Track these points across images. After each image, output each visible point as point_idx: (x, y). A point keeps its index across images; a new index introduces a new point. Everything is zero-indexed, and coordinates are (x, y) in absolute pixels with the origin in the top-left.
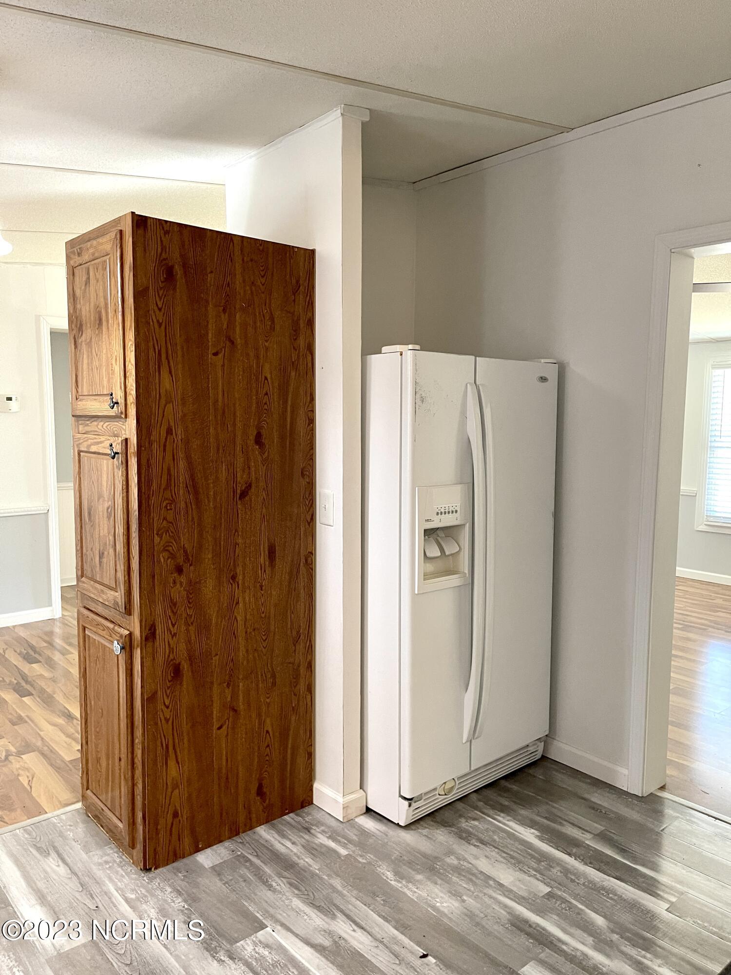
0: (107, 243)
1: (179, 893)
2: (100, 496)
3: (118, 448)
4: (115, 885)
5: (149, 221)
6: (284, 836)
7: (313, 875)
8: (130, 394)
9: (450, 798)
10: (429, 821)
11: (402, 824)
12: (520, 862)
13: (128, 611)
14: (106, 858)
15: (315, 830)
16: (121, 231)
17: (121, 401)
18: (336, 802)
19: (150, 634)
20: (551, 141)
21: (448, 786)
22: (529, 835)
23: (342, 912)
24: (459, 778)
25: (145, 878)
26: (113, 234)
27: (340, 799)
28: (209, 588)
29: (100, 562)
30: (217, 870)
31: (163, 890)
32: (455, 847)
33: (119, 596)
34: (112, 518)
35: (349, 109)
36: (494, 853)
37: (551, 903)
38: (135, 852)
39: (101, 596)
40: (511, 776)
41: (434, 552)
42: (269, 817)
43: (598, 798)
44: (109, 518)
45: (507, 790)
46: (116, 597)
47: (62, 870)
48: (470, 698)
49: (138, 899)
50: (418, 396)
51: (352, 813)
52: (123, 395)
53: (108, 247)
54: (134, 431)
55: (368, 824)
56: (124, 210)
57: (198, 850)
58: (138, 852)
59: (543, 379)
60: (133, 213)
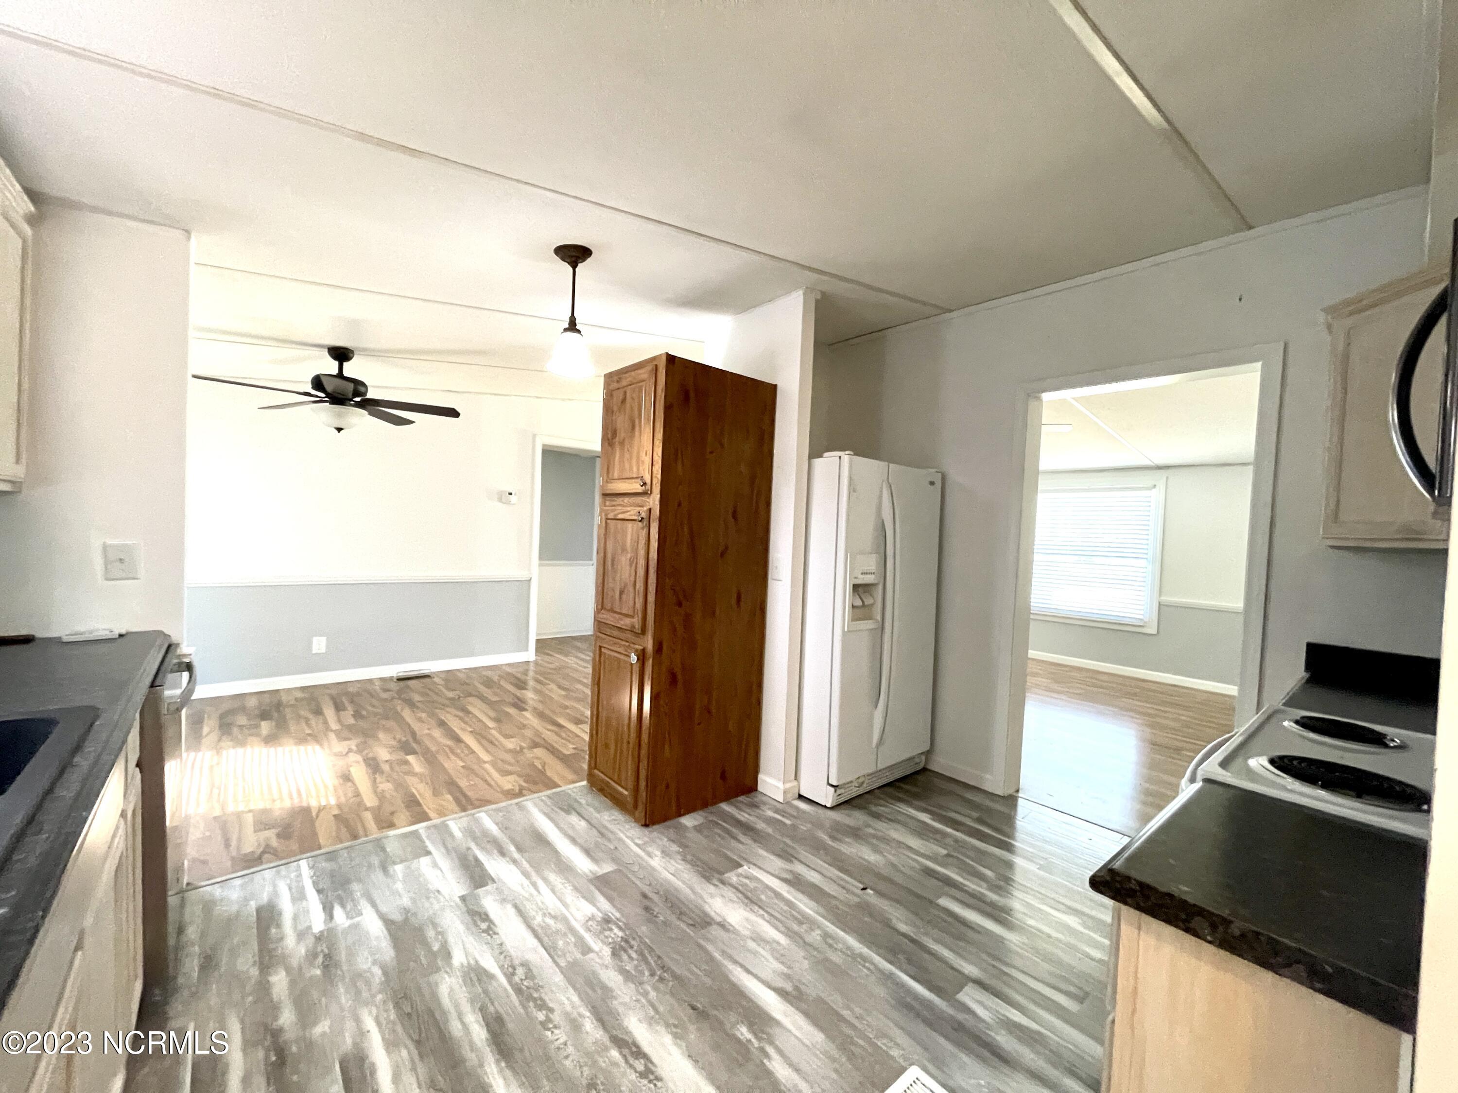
0: (644, 374)
1: (673, 841)
2: (624, 550)
3: (643, 515)
4: (625, 834)
5: (676, 359)
6: (740, 810)
7: (769, 835)
8: (656, 477)
9: (862, 790)
10: (847, 806)
11: (829, 805)
12: (920, 834)
13: (644, 631)
14: (613, 817)
15: (763, 807)
16: (656, 366)
17: (648, 481)
18: (778, 788)
19: (659, 648)
20: (937, 319)
21: (861, 780)
22: (925, 817)
23: (796, 858)
24: (868, 775)
25: (646, 831)
26: (649, 368)
27: (781, 785)
28: (698, 617)
29: (620, 598)
30: (698, 829)
31: (661, 839)
32: (871, 823)
33: (636, 621)
34: (634, 565)
35: (808, 291)
36: (899, 827)
37: (950, 860)
38: (637, 814)
39: (619, 623)
40: (904, 779)
41: (858, 603)
42: (728, 797)
43: (969, 795)
44: (631, 565)
45: (900, 788)
46: (634, 622)
47: (583, 823)
48: (878, 715)
49: (644, 844)
50: (852, 487)
51: (790, 796)
52: (650, 478)
53: (645, 376)
54: (657, 502)
55: (803, 806)
56: (664, 351)
57: (680, 815)
58: (640, 813)
59: (932, 483)
60: (667, 353)
